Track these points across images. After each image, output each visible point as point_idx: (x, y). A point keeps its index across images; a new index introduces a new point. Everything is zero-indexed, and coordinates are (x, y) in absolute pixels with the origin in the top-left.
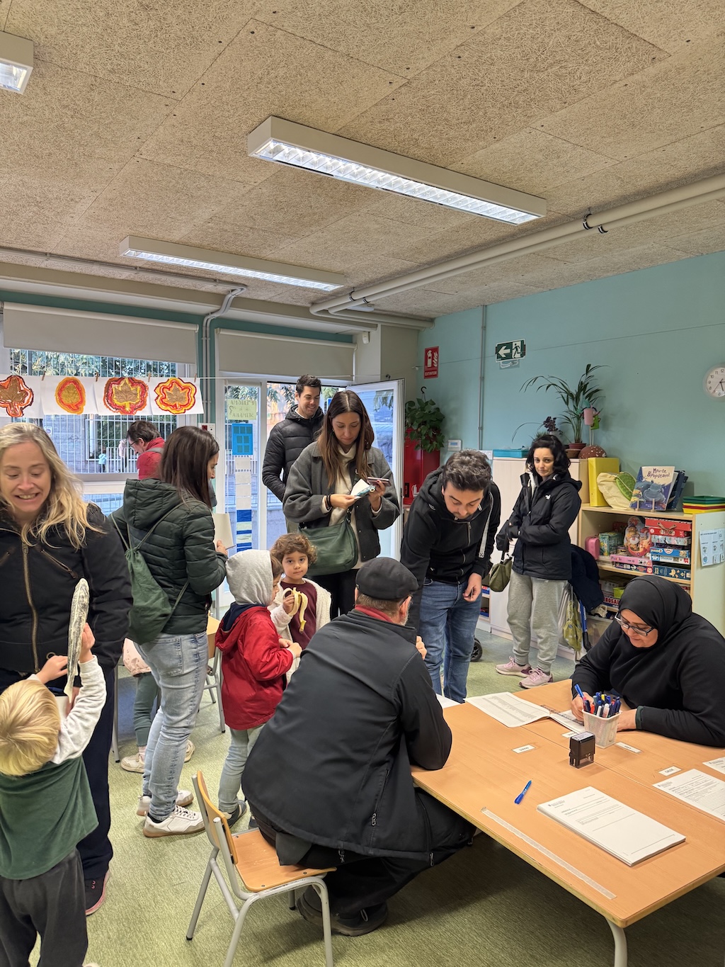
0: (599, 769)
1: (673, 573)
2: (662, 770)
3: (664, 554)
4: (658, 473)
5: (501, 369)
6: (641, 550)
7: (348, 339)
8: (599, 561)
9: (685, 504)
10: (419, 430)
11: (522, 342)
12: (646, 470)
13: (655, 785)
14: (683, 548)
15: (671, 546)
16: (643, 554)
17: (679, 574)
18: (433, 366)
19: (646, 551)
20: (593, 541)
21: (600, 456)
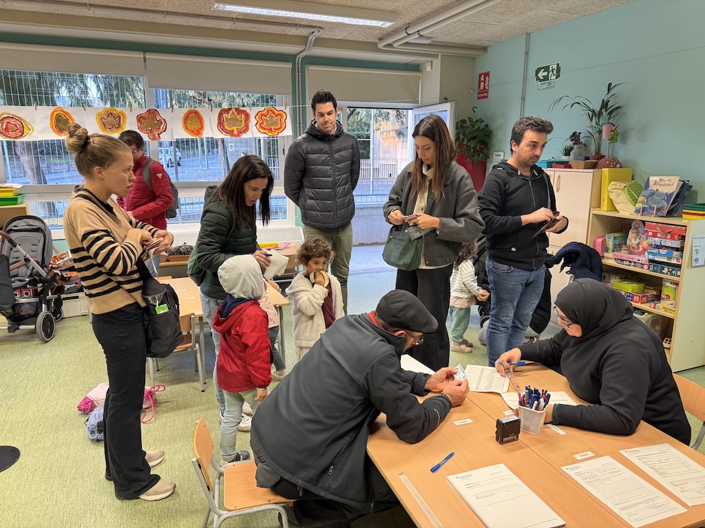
0: (520, 448)
1: (666, 270)
2: (577, 453)
3: (659, 254)
4: (663, 183)
5: (539, 89)
6: (641, 249)
7: (416, 68)
8: (603, 257)
9: (684, 211)
10: (469, 144)
11: (558, 65)
12: (652, 179)
13: (564, 468)
14: (677, 250)
15: (667, 247)
16: (643, 253)
17: (671, 272)
18: (484, 89)
19: (645, 250)
20: (600, 240)
21: (615, 167)
